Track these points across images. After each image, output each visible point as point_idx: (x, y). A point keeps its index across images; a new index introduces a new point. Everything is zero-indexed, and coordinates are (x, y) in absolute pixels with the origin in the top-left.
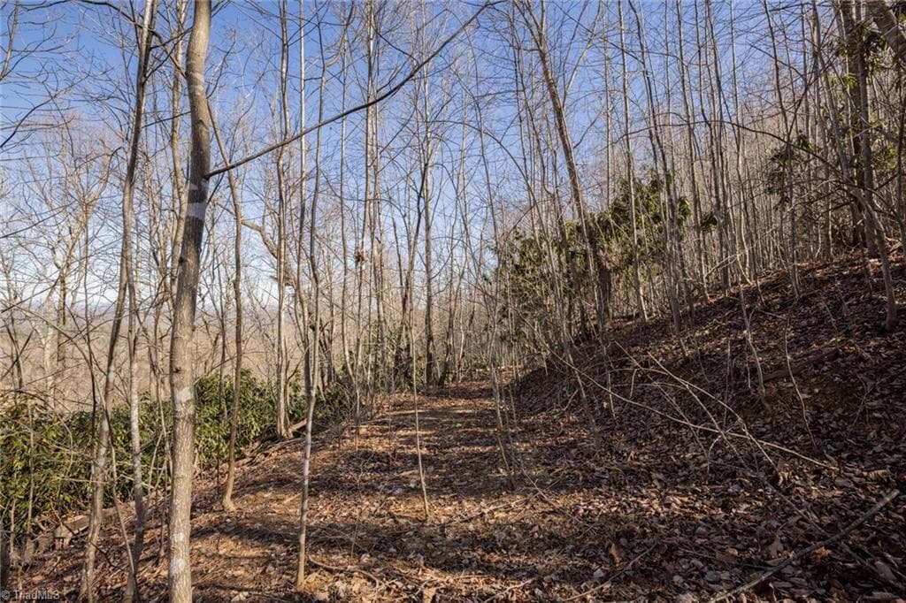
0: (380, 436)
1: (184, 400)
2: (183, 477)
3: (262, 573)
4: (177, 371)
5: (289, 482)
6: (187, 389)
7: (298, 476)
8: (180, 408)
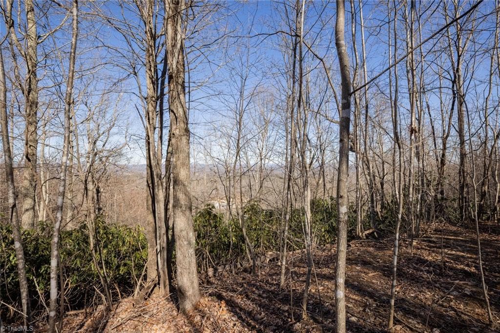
0: (429, 250)
1: (343, 212)
2: (343, 251)
3: (363, 311)
4: (341, 197)
5: (370, 264)
6: (345, 207)
7: (374, 262)
8: (341, 216)
